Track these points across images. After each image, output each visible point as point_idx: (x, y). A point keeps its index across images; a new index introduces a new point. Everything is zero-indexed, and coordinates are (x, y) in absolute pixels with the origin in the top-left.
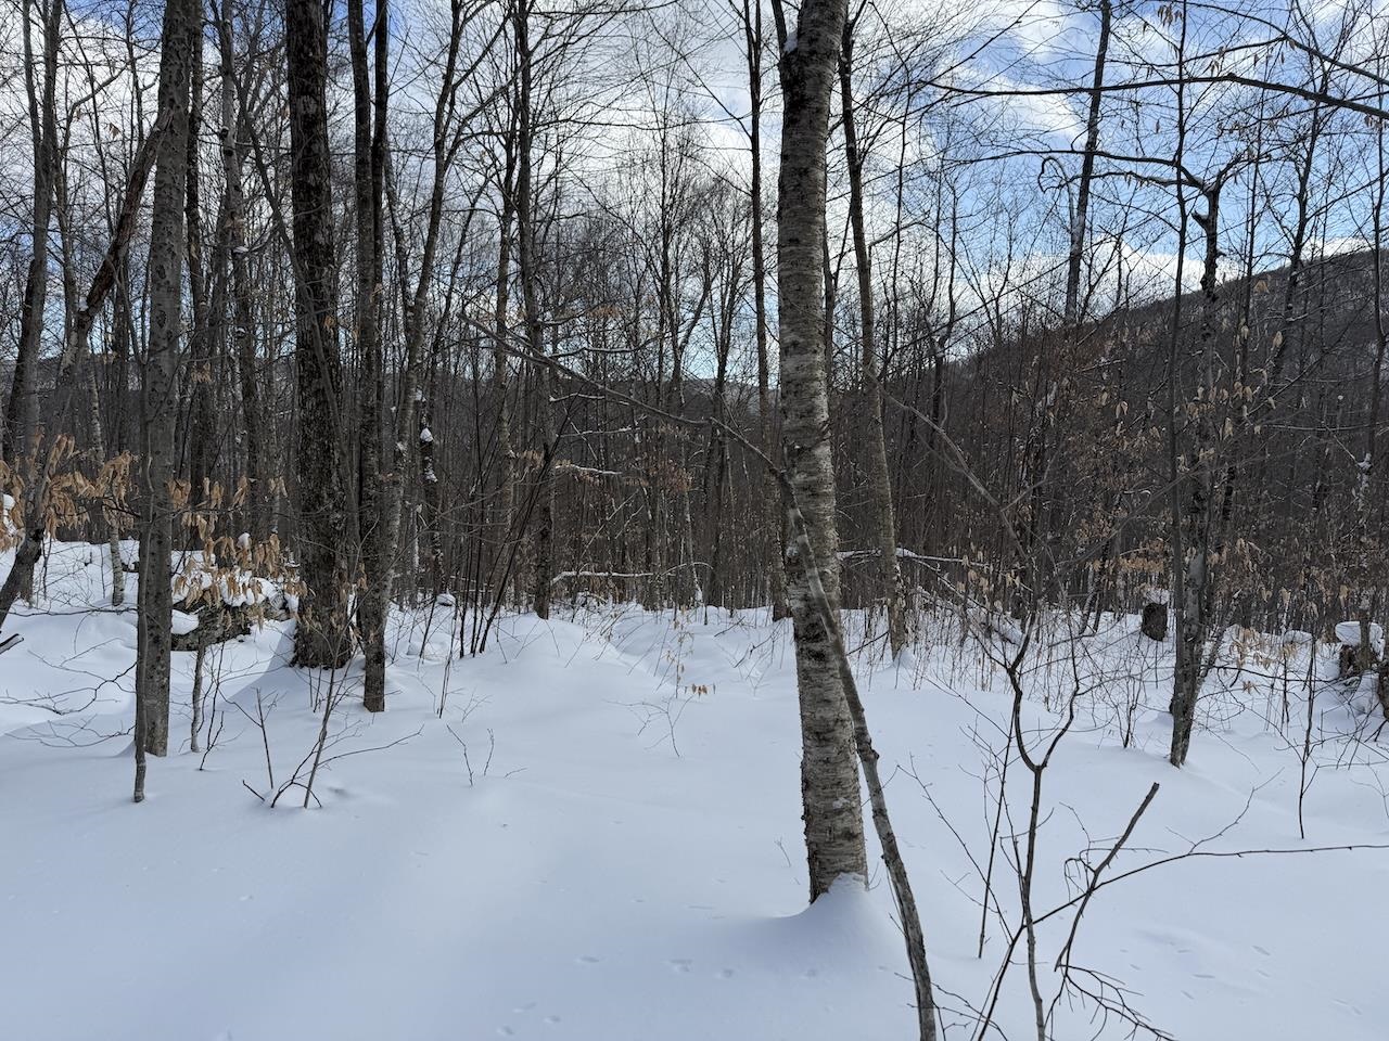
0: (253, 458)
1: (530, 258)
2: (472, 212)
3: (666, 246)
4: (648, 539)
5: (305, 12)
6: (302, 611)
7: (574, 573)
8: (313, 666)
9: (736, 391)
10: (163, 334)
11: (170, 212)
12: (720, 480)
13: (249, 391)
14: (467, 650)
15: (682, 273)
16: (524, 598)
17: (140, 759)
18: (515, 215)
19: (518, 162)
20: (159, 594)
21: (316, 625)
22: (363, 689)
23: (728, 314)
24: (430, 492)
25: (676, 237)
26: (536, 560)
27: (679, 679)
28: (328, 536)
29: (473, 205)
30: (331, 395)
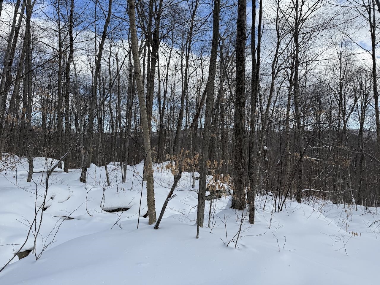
0: (223, 153)
1: (297, 99)
2: (280, 88)
3: (341, 90)
4: (334, 180)
5: (241, 46)
6: (234, 194)
7: (309, 189)
8: (236, 209)
9: (367, 133)
10: (207, 127)
11: (210, 99)
12: (361, 163)
13: (222, 137)
14: (277, 210)
15: (347, 98)
16: (293, 196)
17: (198, 228)
18: (293, 87)
19: (294, 73)
20: (203, 187)
21: (237, 198)
22: (249, 217)
23: (364, 110)
24: (266, 163)
25: (344, 87)
26: (297, 185)
27: (347, 229)
28: (241, 175)
29: (281, 86)
30: (243, 139)
